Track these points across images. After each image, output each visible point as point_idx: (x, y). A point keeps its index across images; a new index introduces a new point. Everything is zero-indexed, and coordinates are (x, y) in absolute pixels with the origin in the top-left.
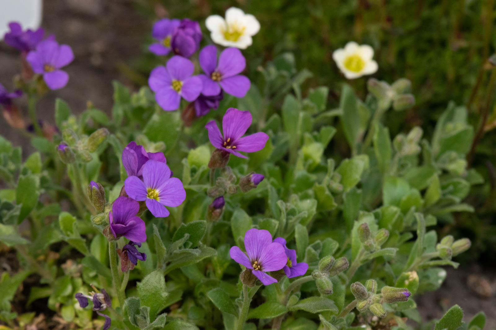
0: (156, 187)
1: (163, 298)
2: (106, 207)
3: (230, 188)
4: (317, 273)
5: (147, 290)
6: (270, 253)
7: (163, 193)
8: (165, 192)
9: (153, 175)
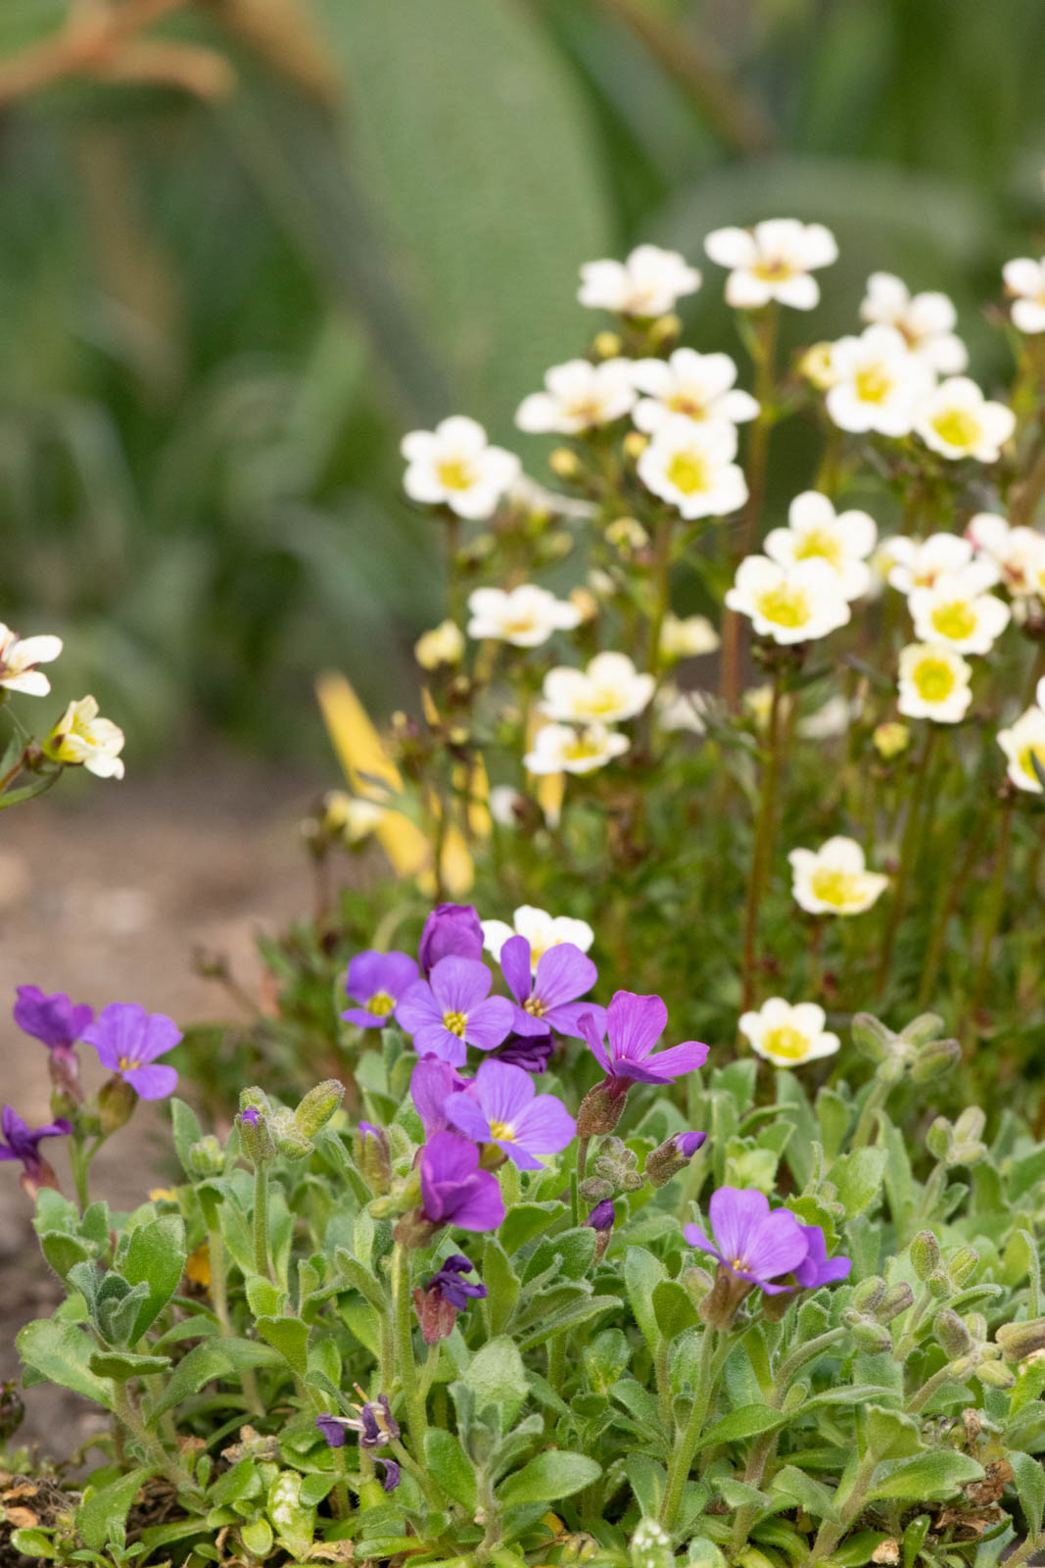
0: (507, 1119)
1: (520, 1395)
2: (393, 1184)
3: (627, 1177)
4: (852, 1313)
5: (482, 1382)
6: (768, 1238)
7: (524, 1129)
8: (528, 1126)
9: (498, 1090)
